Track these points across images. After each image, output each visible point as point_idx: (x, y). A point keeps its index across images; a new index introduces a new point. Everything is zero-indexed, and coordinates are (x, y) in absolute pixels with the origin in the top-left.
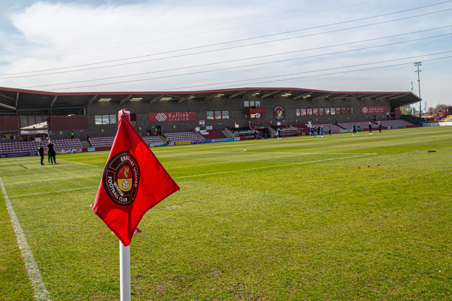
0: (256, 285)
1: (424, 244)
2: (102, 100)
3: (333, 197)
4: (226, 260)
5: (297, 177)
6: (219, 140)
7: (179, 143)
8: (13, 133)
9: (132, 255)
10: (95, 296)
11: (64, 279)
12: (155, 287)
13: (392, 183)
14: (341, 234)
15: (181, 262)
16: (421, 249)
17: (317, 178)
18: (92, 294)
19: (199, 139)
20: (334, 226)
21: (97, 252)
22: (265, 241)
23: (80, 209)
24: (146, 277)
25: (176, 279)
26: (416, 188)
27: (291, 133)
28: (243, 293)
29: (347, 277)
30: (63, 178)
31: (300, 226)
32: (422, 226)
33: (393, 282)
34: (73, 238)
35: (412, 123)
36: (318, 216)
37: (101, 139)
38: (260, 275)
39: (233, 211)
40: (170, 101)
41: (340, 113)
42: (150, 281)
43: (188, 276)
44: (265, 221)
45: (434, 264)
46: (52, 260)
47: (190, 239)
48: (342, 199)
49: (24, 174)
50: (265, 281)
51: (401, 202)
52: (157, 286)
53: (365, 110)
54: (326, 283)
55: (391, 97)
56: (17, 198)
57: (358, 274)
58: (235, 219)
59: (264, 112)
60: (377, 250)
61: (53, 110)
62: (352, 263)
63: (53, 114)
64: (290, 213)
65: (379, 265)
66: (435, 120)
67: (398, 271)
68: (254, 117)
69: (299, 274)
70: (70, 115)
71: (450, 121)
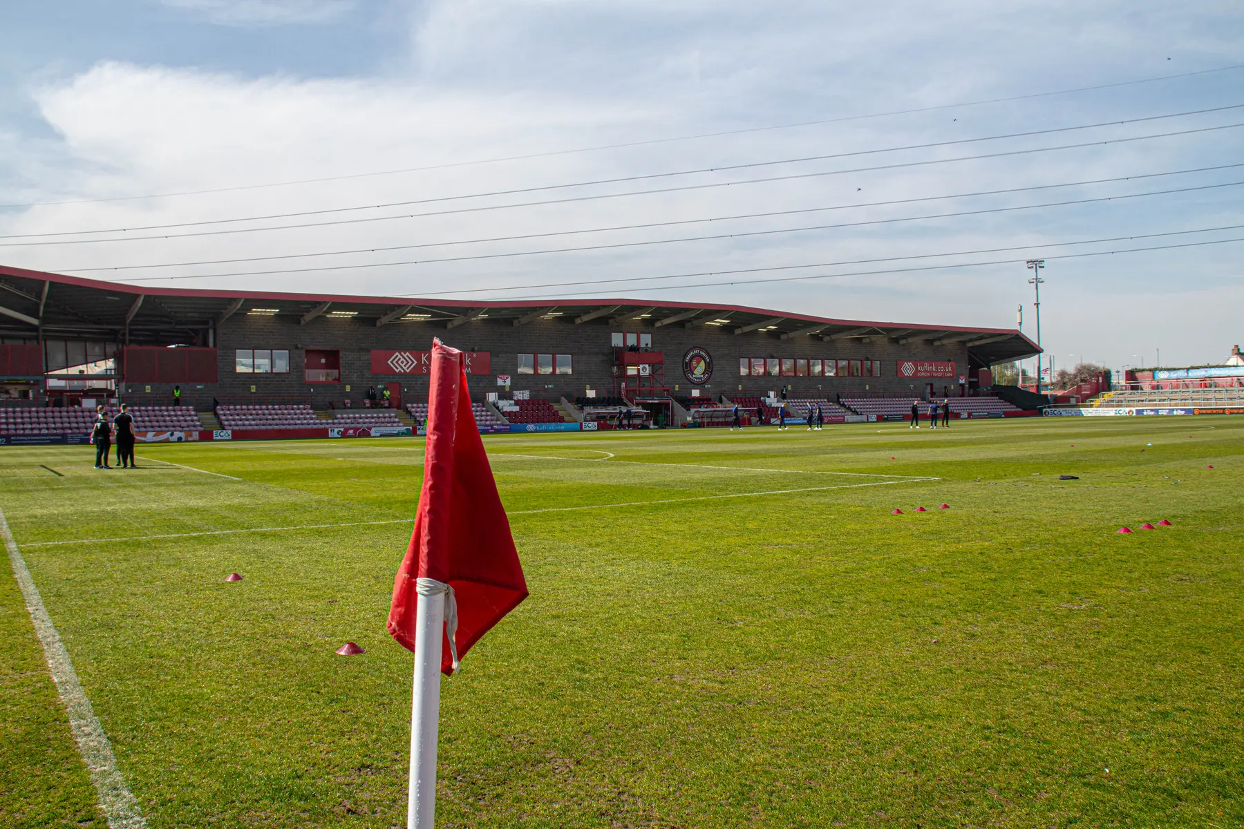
0: (665, 798)
1: (1068, 706)
2: (256, 311)
3: (841, 583)
4: (585, 733)
5: (748, 529)
6: (544, 426)
8: (27, 383)
9: (344, 712)
10: (256, 812)
11: (172, 766)
13: (981, 553)
14: (868, 675)
15: (470, 733)
16: (1061, 715)
17: (797, 532)
18: (247, 809)
19: (494, 422)
20: (848, 655)
21: (251, 698)
22: (677, 688)
23: (202, 588)
24: (382, 768)
25: (459, 778)
26: (1040, 567)
27: (725, 416)
28: (634, 818)
29: (889, 782)
30: (154, 506)
31: (763, 652)
32: (1058, 659)
33: (1001, 797)
34: (190, 659)
35: (1017, 407)
36: (807, 629)
37: (248, 409)
38: (672, 774)
39: (592, 608)
40: (427, 323)
41: (846, 374)
43: (490, 771)
44: (674, 637)
45: (1092, 754)
46: (138, 716)
47: (489, 677)
48: (863, 588)
49: (53, 489)
50: (687, 787)
51: (1007, 599)
53: (908, 369)
54: (837, 796)
55: (972, 340)
56: (41, 550)
57: (915, 775)
58: (599, 628)
59: (661, 363)
60: (957, 718)
61: (131, 331)
62: (898, 748)
63: (131, 341)
64: (736, 619)
65: (963, 753)
66: (1073, 401)
67: (1011, 770)
68: (635, 373)
69: (771, 773)
70: (174, 346)
71: (1106, 406)
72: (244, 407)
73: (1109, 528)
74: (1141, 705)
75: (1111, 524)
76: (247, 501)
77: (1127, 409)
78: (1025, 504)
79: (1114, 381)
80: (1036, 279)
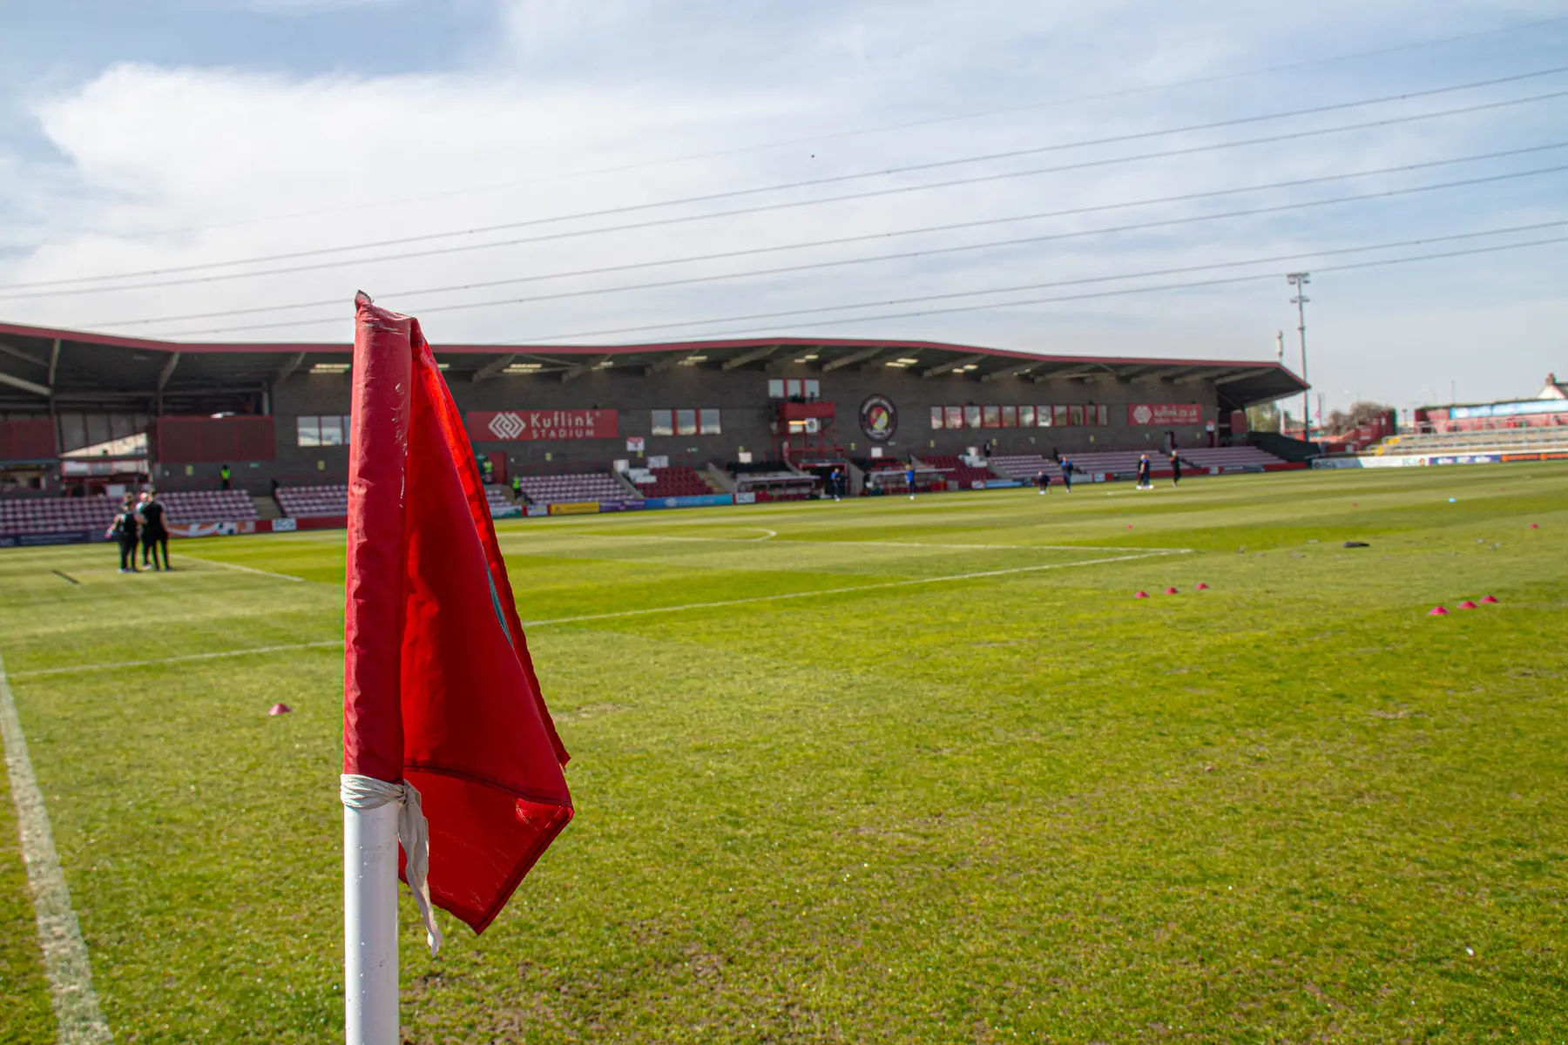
0: (852, 1012)
1: (1400, 855)
2: (320, 368)
3: (1076, 692)
4: (739, 916)
5: (950, 623)
6: (689, 500)
7: (564, 508)
8: (38, 469)
11: (169, 981)
12: (491, 1017)
13: (1257, 646)
14: (1123, 820)
15: (582, 920)
16: (1394, 870)
17: (1014, 626)
19: (624, 497)
20: (1093, 791)
21: (287, 878)
22: (865, 845)
23: (237, 724)
24: (458, 976)
25: (564, 988)
26: (1335, 662)
29: (1165, 978)
30: (188, 617)
31: (979, 790)
32: (1378, 789)
33: (1326, 996)
34: (209, 824)
35: (1282, 458)
36: (1035, 757)
37: (316, 491)
38: (861, 974)
39: (749, 735)
40: (536, 375)
41: (1065, 424)
42: (474, 994)
43: (607, 976)
44: (859, 772)
45: (1444, 927)
46: (130, 908)
47: (609, 837)
48: (1106, 698)
49: (63, 601)
50: (882, 994)
51: (1298, 707)
52: (495, 1013)
53: (1142, 414)
54: (1095, 1001)
55: (1221, 376)
56: (36, 681)
57: (1202, 966)
58: (758, 763)
59: (832, 416)
60: (1251, 878)
61: (166, 398)
62: (1173, 927)
63: (166, 411)
64: (940, 745)
65: (1266, 931)
66: (1350, 449)
67: (1335, 954)
68: (799, 429)
69: (999, 969)
70: (219, 416)
71: (1392, 454)
72: (311, 489)
73: (1418, 608)
74: (1500, 852)
75: (1420, 603)
76: (307, 608)
77: (1419, 457)
78: (1306, 580)
79: (1400, 422)
80: (1300, 297)
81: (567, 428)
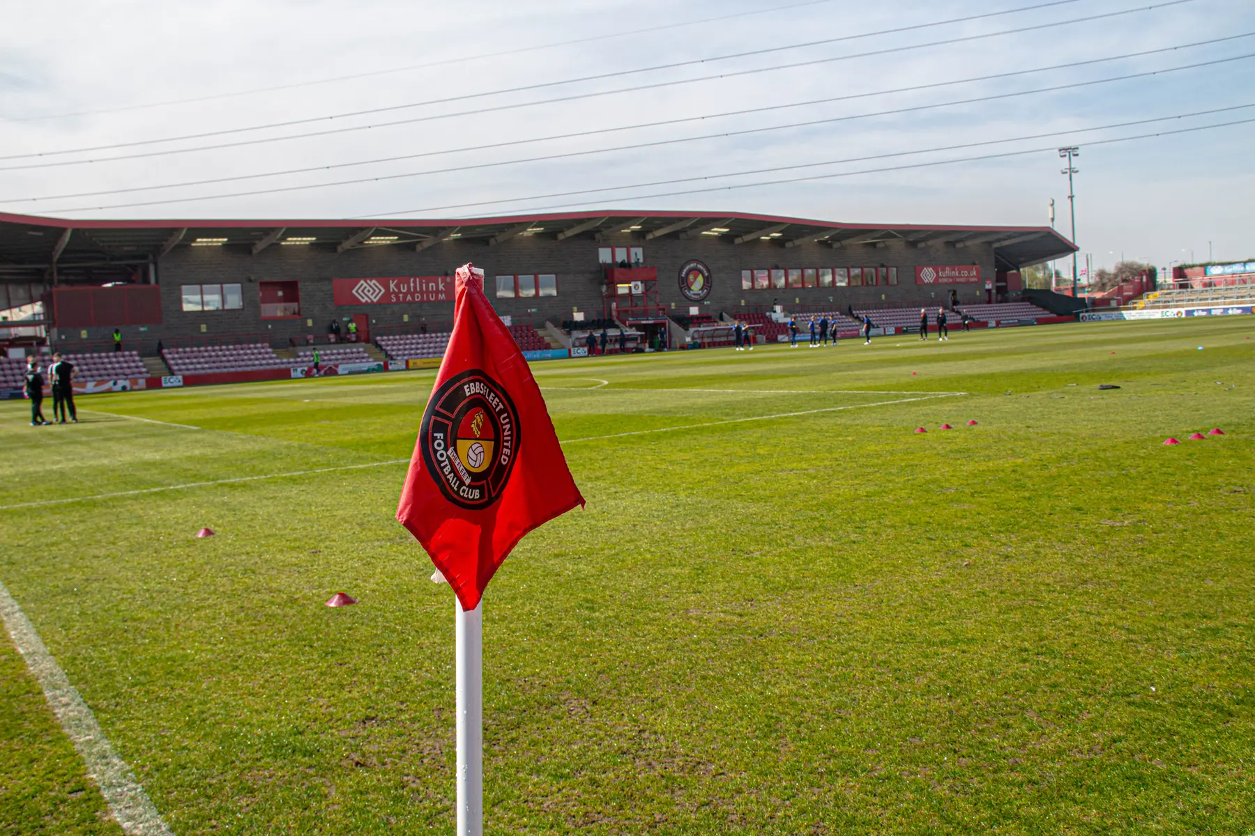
0: (688, 734)
1: (1110, 625)
3: (862, 507)
4: (599, 673)
5: (759, 454)
6: (530, 354)
7: (420, 362)
9: (341, 665)
10: (259, 770)
11: (163, 731)
12: (418, 745)
13: (1014, 471)
14: (895, 602)
16: (1104, 634)
17: (813, 457)
18: (249, 768)
20: (873, 581)
21: (240, 657)
22: (694, 622)
23: (170, 545)
24: (387, 719)
26: (1078, 483)
28: (657, 755)
29: (923, 708)
30: (106, 461)
31: (783, 581)
32: (1099, 578)
33: (1041, 719)
34: (167, 621)
35: (1052, 312)
36: (828, 556)
37: (200, 351)
38: (694, 710)
39: (597, 544)
41: (860, 283)
42: (402, 729)
43: (502, 715)
44: (687, 570)
45: (1137, 673)
46: (118, 682)
48: (886, 512)
50: (710, 722)
51: (1043, 518)
52: (421, 742)
53: (928, 275)
54: (869, 724)
55: (998, 240)
57: (950, 700)
58: (606, 565)
59: (654, 279)
60: (993, 641)
61: (60, 271)
62: (930, 674)
63: (60, 281)
64: (751, 549)
65: (999, 677)
66: (1113, 304)
67: (1051, 692)
68: (626, 291)
69: (797, 705)
70: (109, 285)
71: (1152, 308)
72: (195, 349)
73: (1155, 439)
74: (1189, 622)
75: (1158, 435)
76: (209, 451)
77: (1175, 310)
78: (1061, 416)
79: (1160, 279)
80: (1070, 169)
81: (422, 292)
